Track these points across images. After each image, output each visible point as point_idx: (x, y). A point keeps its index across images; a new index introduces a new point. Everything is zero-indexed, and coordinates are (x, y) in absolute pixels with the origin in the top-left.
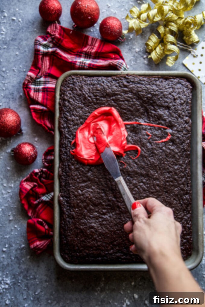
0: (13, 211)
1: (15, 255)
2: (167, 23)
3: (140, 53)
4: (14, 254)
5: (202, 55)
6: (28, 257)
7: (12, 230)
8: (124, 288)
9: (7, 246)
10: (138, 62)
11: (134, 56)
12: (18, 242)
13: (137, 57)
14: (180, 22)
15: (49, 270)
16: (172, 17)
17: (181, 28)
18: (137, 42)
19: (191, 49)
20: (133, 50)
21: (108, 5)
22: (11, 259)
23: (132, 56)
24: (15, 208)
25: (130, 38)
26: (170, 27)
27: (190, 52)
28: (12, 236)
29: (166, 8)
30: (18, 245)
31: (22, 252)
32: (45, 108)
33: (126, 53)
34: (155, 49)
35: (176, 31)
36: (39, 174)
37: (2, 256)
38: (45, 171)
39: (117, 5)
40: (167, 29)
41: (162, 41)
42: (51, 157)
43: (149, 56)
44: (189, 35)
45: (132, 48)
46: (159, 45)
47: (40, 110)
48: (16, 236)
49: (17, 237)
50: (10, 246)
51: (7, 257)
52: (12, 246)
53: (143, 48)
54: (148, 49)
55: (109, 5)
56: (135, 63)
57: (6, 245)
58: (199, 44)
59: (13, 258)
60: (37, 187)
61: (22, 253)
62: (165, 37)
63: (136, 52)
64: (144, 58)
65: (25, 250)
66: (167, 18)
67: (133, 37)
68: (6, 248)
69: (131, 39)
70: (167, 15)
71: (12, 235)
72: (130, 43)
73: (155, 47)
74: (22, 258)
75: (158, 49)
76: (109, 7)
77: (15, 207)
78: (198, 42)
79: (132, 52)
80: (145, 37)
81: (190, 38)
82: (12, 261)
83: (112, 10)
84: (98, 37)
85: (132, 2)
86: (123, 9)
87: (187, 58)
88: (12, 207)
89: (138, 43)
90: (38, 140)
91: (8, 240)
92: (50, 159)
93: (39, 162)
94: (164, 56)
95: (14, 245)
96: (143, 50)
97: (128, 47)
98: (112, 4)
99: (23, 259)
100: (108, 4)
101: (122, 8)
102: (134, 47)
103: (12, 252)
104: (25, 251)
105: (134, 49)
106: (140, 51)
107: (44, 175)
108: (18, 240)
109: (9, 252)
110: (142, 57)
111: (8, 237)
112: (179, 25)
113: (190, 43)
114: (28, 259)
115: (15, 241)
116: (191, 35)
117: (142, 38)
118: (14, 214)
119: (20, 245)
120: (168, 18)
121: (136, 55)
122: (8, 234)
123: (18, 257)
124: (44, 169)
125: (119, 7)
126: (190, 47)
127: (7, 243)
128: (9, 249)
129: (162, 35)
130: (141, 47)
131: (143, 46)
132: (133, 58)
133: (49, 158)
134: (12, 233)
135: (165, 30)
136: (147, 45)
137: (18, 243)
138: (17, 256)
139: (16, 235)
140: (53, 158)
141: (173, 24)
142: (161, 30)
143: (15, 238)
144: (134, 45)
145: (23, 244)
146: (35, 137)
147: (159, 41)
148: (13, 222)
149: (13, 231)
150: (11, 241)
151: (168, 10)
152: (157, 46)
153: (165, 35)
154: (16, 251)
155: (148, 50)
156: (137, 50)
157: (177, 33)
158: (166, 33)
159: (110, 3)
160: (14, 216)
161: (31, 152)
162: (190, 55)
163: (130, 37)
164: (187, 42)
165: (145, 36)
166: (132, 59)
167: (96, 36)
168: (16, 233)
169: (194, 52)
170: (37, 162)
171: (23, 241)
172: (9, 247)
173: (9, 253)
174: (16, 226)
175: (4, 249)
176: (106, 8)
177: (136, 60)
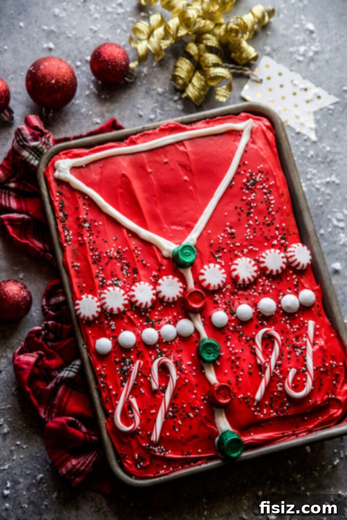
0: (7, 416)
1: (28, 499)
2: (199, 36)
3: (166, 95)
4: (26, 497)
5: (269, 78)
6: (55, 495)
7: (11, 452)
8: (245, 508)
9: (9, 485)
10: (167, 108)
11: (157, 101)
12: (28, 472)
13: (162, 102)
14: (221, 31)
15: (99, 510)
16: (204, 26)
17: (224, 41)
18: (155, 77)
19: (248, 72)
20: (154, 93)
21: (91, 30)
22: (22, 508)
23: (154, 101)
24: (10, 408)
25: (143, 75)
26: (205, 42)
27: (248, 77)
28: (14, 462)
29: (192, 13)
30: (29, 477)
31: (40, 489)
32: (26, 217)
33: (141, 98)
34: (190, 81)
35: (217, 46)
36: (43, 333)
37: (4, 508)
38: (52, 324)
39: (107, 26)
40: (202, 46)
41: (198, 66)
42: (57, 298)
43: (184, 95)
44: (239, 49)
45: (149, 89)
46: (194, 72)
47: (18, 220)
48: (21, 462)
49: (25, 462)
50: (15, 483)
51: (13, 506)
52: (19, 483)
53: (169, 86)
54: (178, 84)
55: (95, 29)
56: (162, 112)
57: (6, 484)
58: (258, 60)
59: (26, 506)
60: (44, 359)
61: (40, 491)
62: (202, 59)
63: (159, 94)
64: (175, 101)
65: (44, 483)
66: (197, 28)
67: (147, 71)
68: (7, 489)
69: (146, 75)
70: (195, 23)
71: (14, 460)
72: (145, 82)
73: (189, 79)
74: (43, 501)
75: (195, 81)
76: (95, 32)
77: (9, 406)
78: (256, 58)
79: (152, 97)
80: (168, 68)
81: (242, 53)
82: (24, 513)
83: (101, 35)
84: (88, 82)
85: (130, 16)
86: (119, 31)
87: (246, 87)
88: (4, 409)
89: (158, 80)
90: (24, 276)
91: (8, 473)
92: (57, 302)
93: (34, 314)
94: (208, 89)
95: (21, 480)
96: (170, 90)
97: (143, 89)
98: (99, 26)
99: (45, 503)
100: (92, 27)
101: (117, 29)
102: (155, 87)
103: (21, 493)
104: (45, 485)
105: (154, 90)
106: (164, 93)
107: (51, 335)
108: (27, 468)
109: (15, 495)
110: (171, 99)
111: (6, 467)
112: (220, 36)
113: (244, 62)
114: (54, 500)
115: (22, 471)
116: (242, 48)
117: (162, 69)
118: (10, 420)
119: (35, 477)
120: (199, 28)
121: (160, 99)
122: (5, 462)
123: (35, 500)
124: (50, 322)
125: (111, 28)
126: (247, 68)
127: (8, 479)
128: (13, 491)
129: (196, 58)
130: (164, 84)
131: (168, 82)
132: (156, 105)
133: (53, 301)
134: (15, 458)
135: (199, 49)
136: (175, 78)
137: (28, 475)
138: (32, 499)
139: (21, 458)
140: (61, 298)
141: (208, 36)
142: (193, 49)
143: (20, 465)
144: (151, 83)
145: (40, 473)
146: (17, 272)
147: (194, 67)
148: (10, 436)
149: (15, 453)
150: (15, 474)
151: (196, 16)
152: (193, 75)
153: (200, 56)
154: (28, 489)
155: (178, 87)
156: (160, 90)
157: (220, 48)
158: (201, 53)
159: (95, 25)
160: (10, 424)
161: (22, 293)
162: (249, 81)
163: (142, 72)
164: (238, 61)
165: (168, 65)
166: (155, 107)
167: (84, 82)
168: (22, 456)
169: (256, 76)
170: (31, 316)
171: (38, 467)
172: (12, 487)
173: (15, 498)
174: (18, 443)
175: (6, 492)
176: (91, 34)
177: (162, 108)
